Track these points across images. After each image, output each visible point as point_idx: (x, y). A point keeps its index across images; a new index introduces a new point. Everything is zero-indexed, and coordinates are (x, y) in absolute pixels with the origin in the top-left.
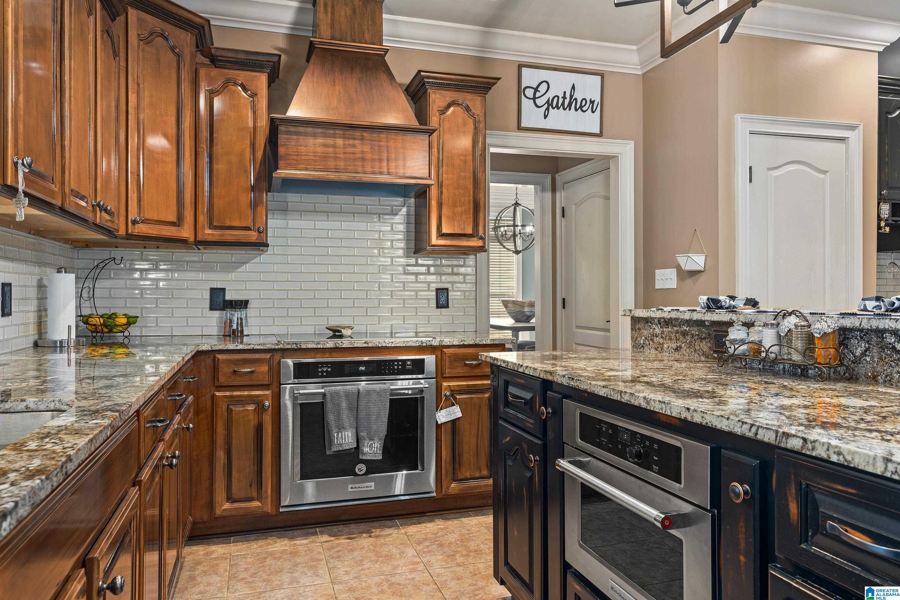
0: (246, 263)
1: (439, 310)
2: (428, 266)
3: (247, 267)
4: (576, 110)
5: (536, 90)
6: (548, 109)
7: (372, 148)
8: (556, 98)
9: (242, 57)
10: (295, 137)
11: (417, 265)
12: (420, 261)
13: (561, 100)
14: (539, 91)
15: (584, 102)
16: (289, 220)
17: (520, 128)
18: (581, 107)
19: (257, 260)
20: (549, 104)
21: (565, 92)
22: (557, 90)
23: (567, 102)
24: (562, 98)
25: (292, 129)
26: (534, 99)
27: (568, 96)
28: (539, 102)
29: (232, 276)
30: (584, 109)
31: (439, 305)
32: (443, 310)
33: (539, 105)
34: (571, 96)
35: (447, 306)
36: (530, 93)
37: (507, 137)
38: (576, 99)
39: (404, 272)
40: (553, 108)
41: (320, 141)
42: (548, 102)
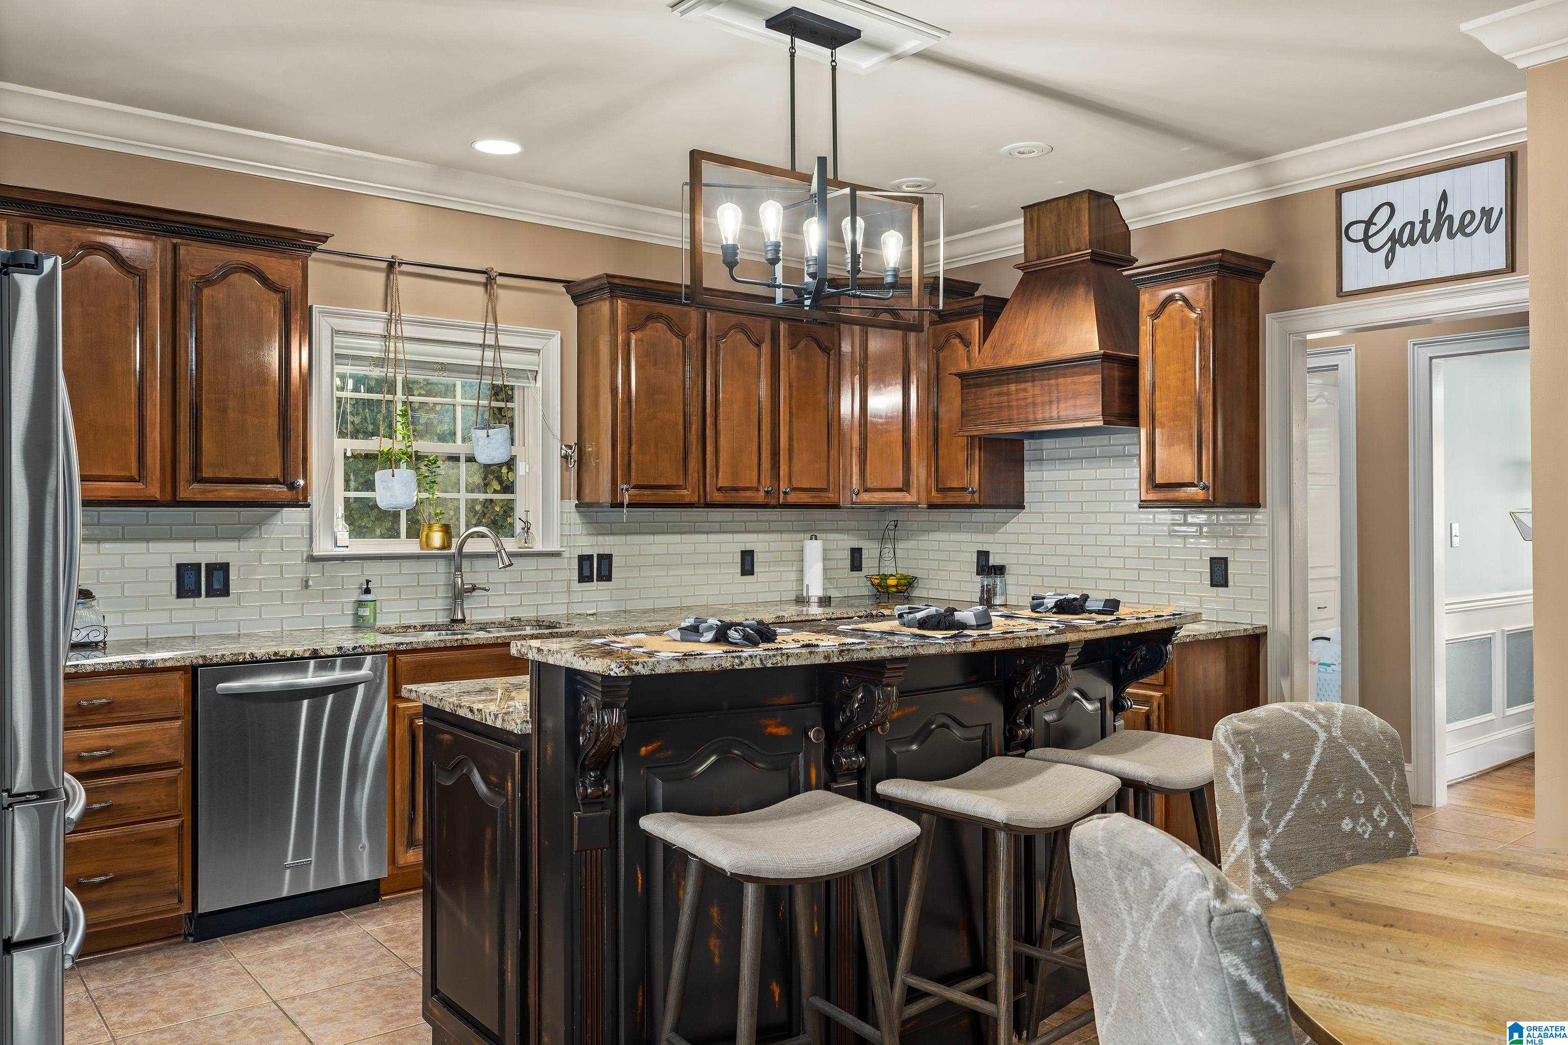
0: (1006, 523)
1: (1215, 589)
2: (1200, 526)
3: (1009, 527)
4: (1451, 236)
5: (1369, 223)
6: (1392, 250)
7: (1042, 389)
8: (1409, 226)
9: (957, 307)
10: (973, 390)
11: (1186, 524)
12: (1190, 519)
13: (1418, 227)
14: (1375, 224)
15: (1468, 217)
16: (1046, 471)
17: (1341, 294)
18: (1462, 228)
19: (1015, 520)
20: (1395, 240)
21: (1426, 212)
22: (1409, 212)
23: (1430, 227)
24: (1420, 222)
25: (972, 382)
26: (1366, 239)
27: (1432, 216)
28: (1375, 242)
29: (998, 537)
30: (1468, 230)
31: (1214, 583)
32: (1220, 589)
33: (1375, 247)
34: (1440, 214)
35: (1226, 585)
36: (1357, 232)
37: (1317, 315)
38: (1450, 218)
39: (1169, 533)
40: (1403, 246)
41: (996, 390)
42: (1392, 238)
